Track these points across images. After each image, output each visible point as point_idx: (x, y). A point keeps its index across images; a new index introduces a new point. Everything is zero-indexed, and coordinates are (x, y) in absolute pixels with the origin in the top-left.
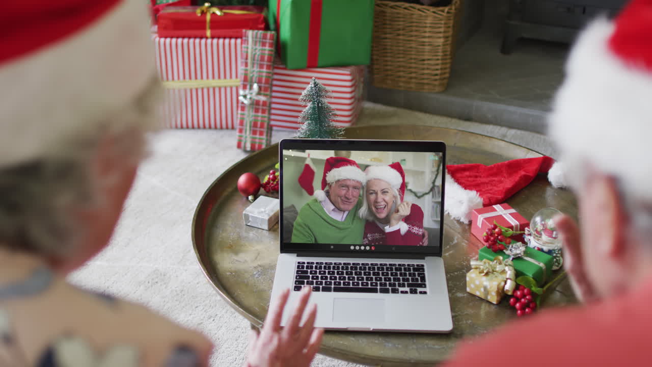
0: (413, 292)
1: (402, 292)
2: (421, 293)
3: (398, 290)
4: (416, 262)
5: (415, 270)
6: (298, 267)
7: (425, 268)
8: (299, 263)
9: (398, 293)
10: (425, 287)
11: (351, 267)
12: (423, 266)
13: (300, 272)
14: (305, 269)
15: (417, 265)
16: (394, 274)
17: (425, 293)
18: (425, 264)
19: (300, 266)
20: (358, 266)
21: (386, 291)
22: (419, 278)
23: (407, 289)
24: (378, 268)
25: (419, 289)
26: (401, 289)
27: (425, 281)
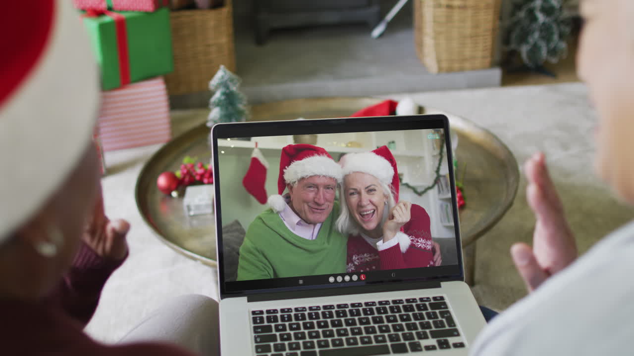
0: (444, 345)
1: (428, 348)
2: (456, 345)
3: (419, 345)
4: (430, 293)
5: (433, 306)
6: (255, 320)
7: (447, 300)
8: (254, 313)
9: (421, 350)
10: (458, 335)
11: (336, 311)
12: (442, 298)
13: (259, 330)
14: (266, 324)
15: (435, 298)
16: (405, 317)
17: (461, 345)
18: (445, 296)
19: (257, 317)
20: (347, 310)
21: (401, 349)
22: (444, 320)
23: (432, 342)
24: (377, 308)
25: (452, 340)
26: (424, 343)
27: (455, 325)
